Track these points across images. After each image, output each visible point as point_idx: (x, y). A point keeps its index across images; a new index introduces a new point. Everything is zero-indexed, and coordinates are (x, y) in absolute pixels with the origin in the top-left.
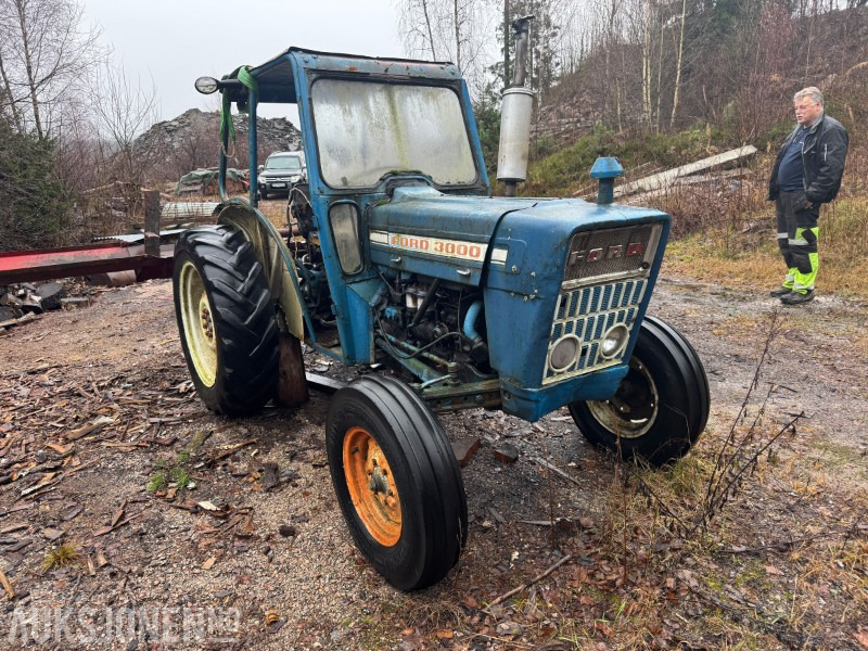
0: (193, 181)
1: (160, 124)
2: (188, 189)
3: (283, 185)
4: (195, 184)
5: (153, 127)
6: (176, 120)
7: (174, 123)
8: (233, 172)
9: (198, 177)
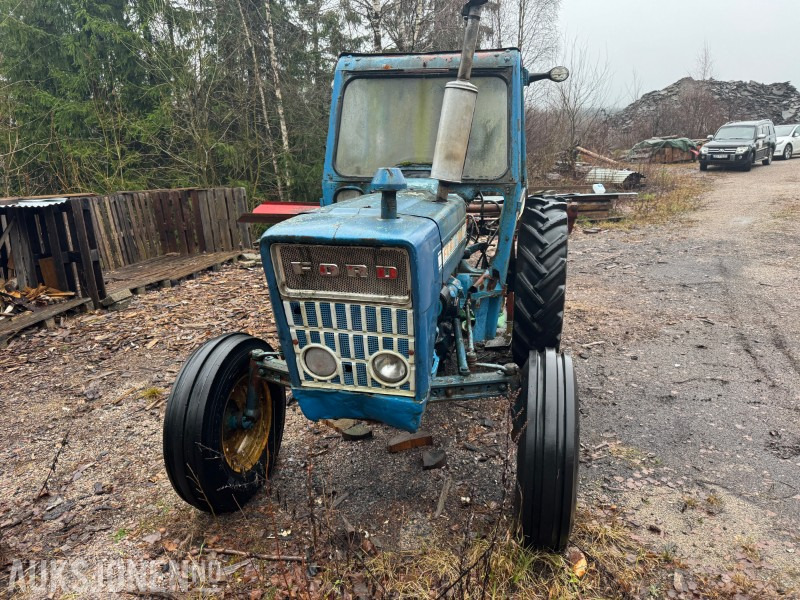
0: (645, 148)
1: (649, 94)
2: (636, 156)
3: (726, 156)
4: (645, 152)
5: (643, 96)
6: (666, 89)
7: (662, 93)
8: (684, 142)
9: (649, 146)
